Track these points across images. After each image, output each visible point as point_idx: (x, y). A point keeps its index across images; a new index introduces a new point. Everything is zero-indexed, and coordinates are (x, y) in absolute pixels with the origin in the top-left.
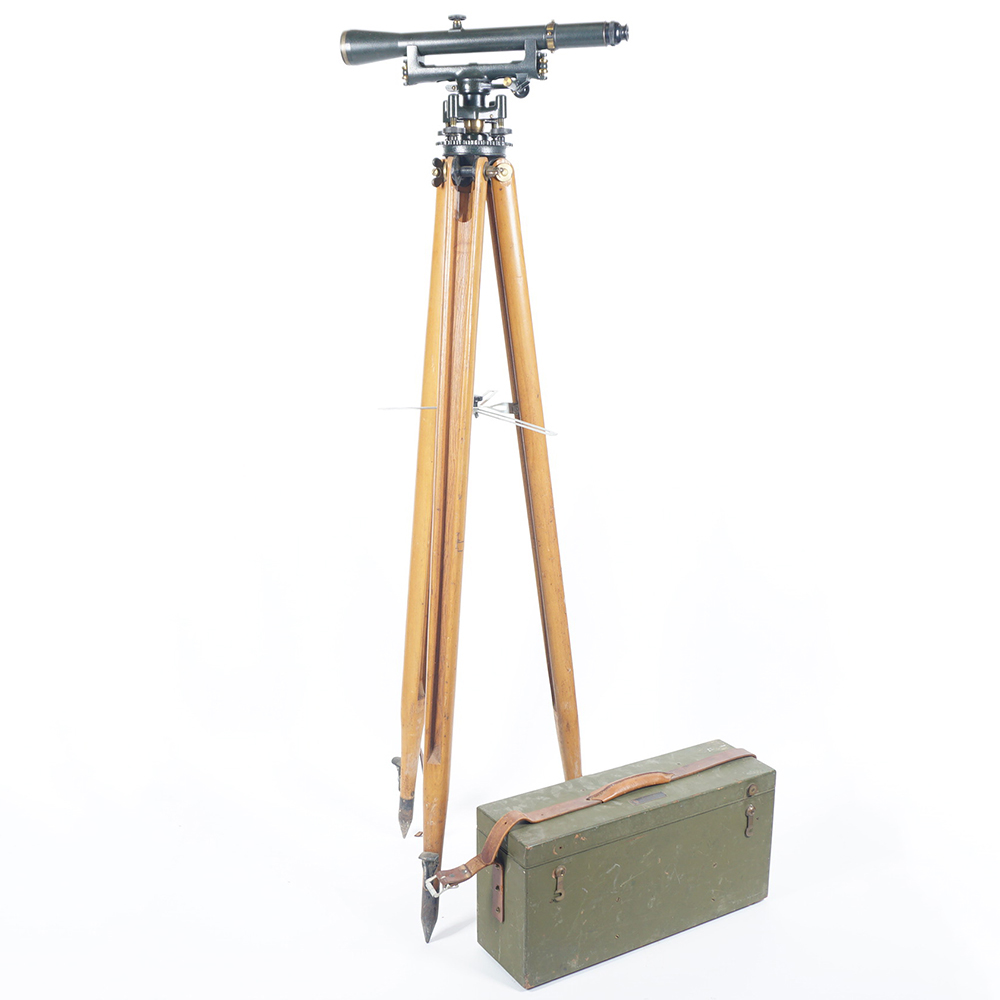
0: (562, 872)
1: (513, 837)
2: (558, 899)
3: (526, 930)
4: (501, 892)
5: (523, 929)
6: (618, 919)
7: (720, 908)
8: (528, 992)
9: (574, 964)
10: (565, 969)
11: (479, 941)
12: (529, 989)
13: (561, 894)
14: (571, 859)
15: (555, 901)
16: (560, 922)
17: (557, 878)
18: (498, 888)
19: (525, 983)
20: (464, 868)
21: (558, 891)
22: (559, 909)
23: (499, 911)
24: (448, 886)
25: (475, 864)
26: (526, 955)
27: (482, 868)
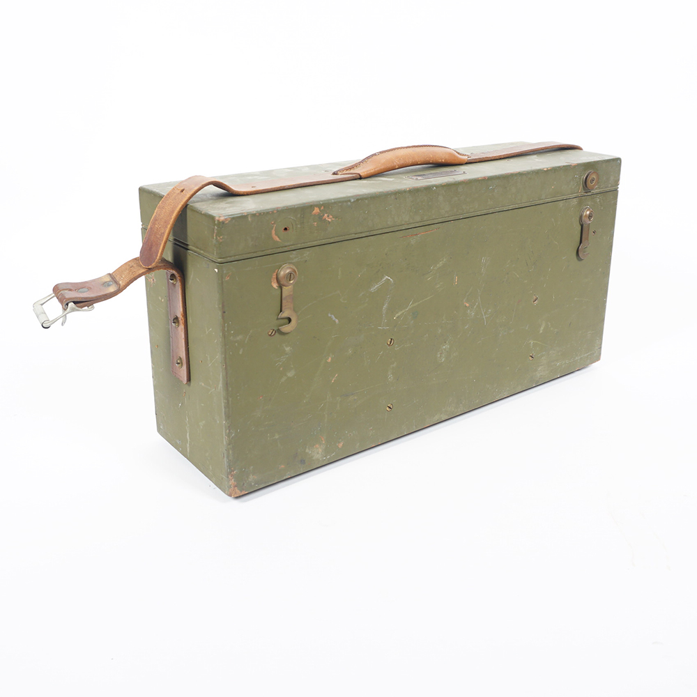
0: (290, 276)
1: (195, 211)
2: (286, 328)
3: (226, 385)
4: (182, 327)
5: (220, 385)
6: (391, 377)
7: (541, 372)
8: (236, 502)
9: (317, 452)
10: (303, 462)
11: (159, 430)
12: (237, 498)
13: (290, 320)
14: (307, 253)
15: (279, 332)
16: (291, 374)
17: (281, 287)
18: (176, 320)
19: (230, 487)
20: (108, 279)
21: (285, 314)
22: (288, 349)
23: (180, 363)
24: (71, 305)
25: (127, 271)
26: (229, 435)
27: (140, 276)
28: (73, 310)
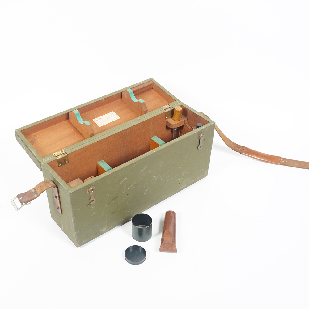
0: (92, 190)
2: (92, 203)
4: (58, 200)
6: (128, 204)
9: (104, 230)
10: (99, 233)
15: (90, 204)
17: (90, 193)
18: (56, 197)
19: (77, 245)
20: (33, 191)
21: (92, 199)
22: (93, 207)
23: (59, 208)
24: (24, 203)
25: (39, 189)
26: (76, 233)
27: (45, 190)
28: (24, 205)
